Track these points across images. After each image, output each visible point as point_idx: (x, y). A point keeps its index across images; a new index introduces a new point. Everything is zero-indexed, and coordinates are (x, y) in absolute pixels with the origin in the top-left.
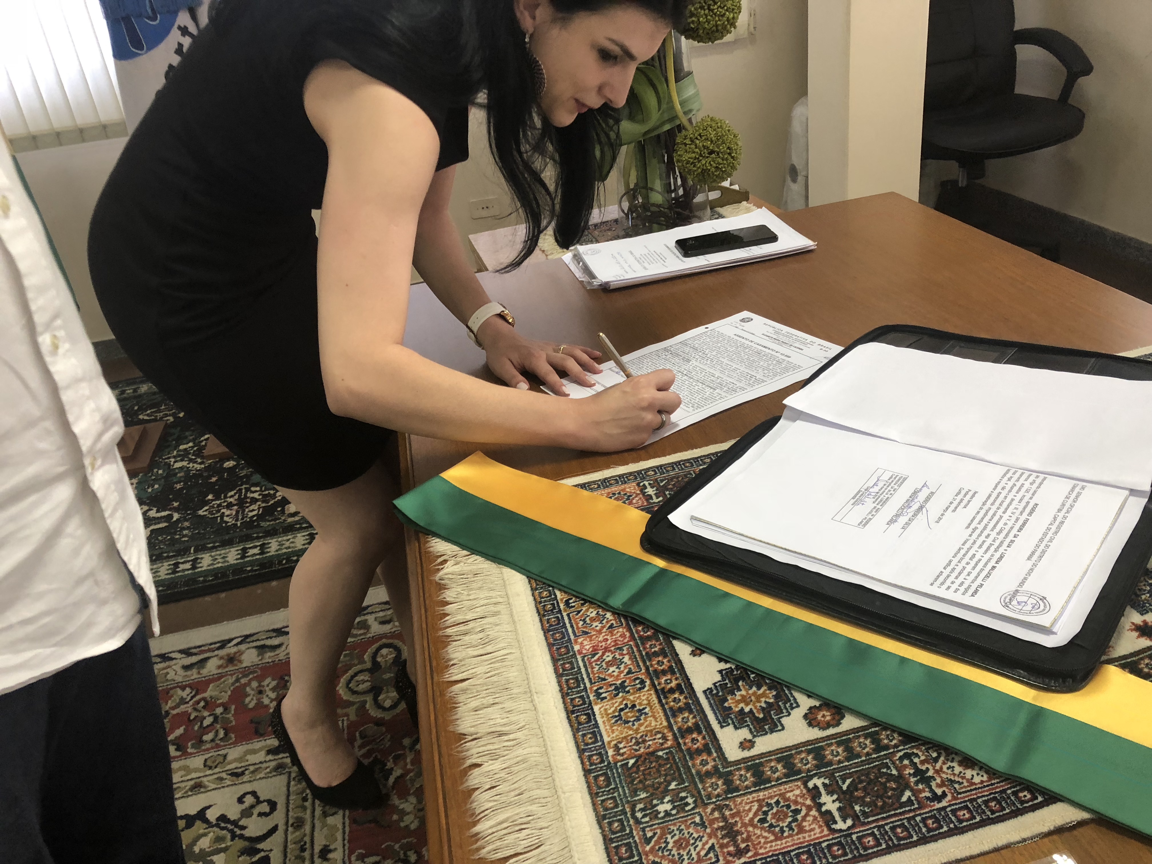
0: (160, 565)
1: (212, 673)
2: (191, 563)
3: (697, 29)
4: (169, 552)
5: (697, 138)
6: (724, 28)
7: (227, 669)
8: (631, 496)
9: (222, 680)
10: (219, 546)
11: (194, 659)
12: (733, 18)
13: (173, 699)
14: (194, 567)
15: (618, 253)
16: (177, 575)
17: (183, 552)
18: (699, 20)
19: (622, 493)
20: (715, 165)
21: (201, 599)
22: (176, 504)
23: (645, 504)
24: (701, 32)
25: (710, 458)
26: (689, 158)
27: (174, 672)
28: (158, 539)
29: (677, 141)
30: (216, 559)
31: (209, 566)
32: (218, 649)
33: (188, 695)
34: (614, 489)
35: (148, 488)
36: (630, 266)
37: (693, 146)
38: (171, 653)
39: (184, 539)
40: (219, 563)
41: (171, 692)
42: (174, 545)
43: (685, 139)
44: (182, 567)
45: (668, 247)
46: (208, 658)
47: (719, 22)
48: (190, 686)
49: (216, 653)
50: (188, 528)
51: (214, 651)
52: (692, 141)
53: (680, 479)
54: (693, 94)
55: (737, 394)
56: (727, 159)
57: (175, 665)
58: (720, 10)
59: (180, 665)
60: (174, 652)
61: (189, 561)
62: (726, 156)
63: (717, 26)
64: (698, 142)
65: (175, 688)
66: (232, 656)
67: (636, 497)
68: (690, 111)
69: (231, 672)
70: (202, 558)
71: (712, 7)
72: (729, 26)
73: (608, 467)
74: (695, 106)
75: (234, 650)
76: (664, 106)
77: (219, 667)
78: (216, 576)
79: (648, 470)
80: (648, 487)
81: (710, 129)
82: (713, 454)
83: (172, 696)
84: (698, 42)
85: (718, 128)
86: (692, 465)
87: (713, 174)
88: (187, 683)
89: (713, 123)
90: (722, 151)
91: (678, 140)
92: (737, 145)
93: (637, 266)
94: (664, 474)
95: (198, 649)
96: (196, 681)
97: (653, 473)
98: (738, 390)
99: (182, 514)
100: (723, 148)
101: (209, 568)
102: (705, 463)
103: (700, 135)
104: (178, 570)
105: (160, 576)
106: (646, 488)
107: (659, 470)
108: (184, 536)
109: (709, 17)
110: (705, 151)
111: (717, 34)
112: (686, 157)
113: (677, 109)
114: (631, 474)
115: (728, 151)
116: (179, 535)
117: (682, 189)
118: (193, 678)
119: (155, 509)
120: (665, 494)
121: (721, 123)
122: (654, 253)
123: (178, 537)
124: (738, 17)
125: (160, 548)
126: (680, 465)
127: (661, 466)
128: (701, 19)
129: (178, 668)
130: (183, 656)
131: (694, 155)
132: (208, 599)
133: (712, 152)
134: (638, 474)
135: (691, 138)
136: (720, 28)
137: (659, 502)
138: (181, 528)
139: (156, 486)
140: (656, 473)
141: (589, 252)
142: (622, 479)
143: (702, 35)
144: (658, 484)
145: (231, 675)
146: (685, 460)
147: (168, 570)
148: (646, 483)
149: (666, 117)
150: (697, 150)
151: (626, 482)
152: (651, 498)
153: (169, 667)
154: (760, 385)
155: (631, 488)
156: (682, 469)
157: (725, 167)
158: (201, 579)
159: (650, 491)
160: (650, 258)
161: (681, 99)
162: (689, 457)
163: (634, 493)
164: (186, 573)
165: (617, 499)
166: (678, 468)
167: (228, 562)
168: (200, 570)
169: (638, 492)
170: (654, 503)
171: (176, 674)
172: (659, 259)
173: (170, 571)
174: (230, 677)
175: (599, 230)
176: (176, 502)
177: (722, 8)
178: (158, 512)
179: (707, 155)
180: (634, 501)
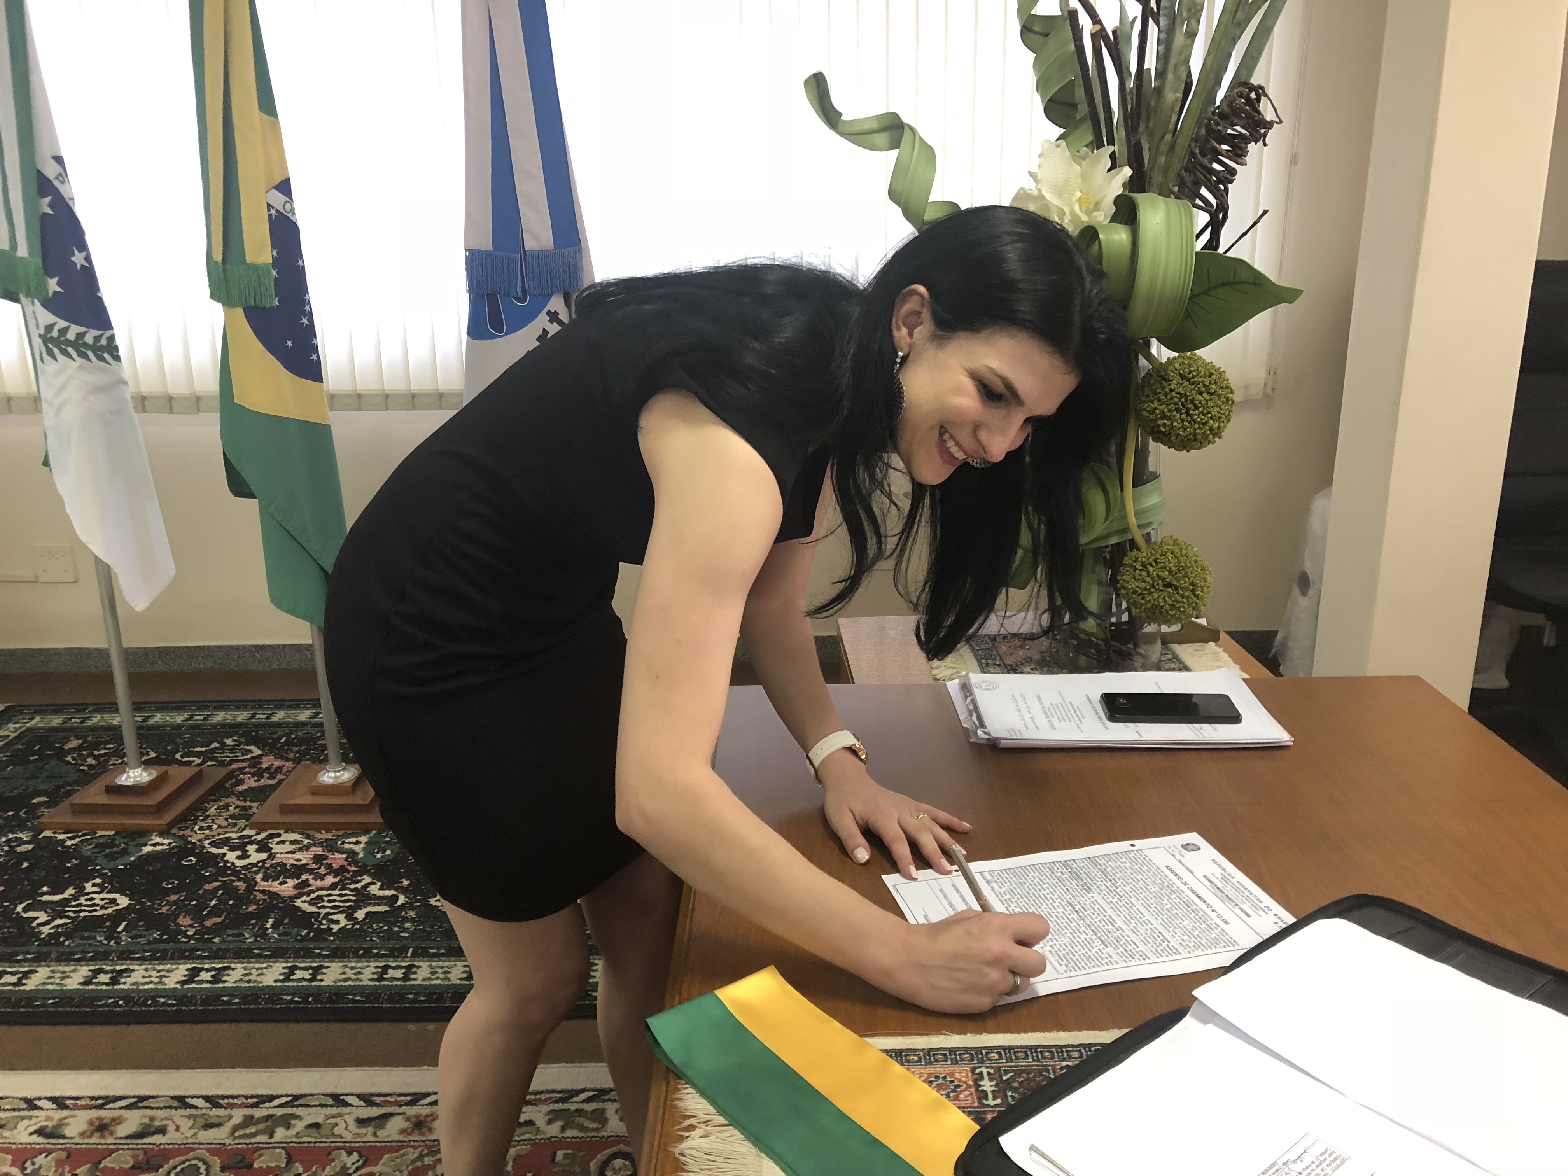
0: (366, 964)
1: (390, 1139)
2: (404, 971)
3: (1169, 434)
4: (380, 949)
5: (1151, 565)
6: (1205, 437)
7: (411, 1138)
8: (959, 1086)
9: (401, 1152)
10: (443, 955)
11: (375, 1112)
12: (1219, 427)
13: (333, 1164)
14: (406, 978)
15: (1022, 695)
16: (383, 983)
17: (398, 952)
18: (1172, 424)
19: (949, 1079)
20: (1171, 602)
21: (403, 1026)
22: (406, 883)
23: (976, 1104)
24: (1174, 438)
25: (1080, 1051)
26: (1137, 587)
27: (344, 1125)
28: (371, 927)
29: (1124, 562)
30: (437, 972)
31: (424, 980)
32: (408, 1104)
33: (353, 1164)
34: (939, 1069)
35: (378, 853)
36: (1032, 718)
37: (1144, 573)
38: (347, 1095)
39: (403, 934)
40: (438, 978)
41: (334, 1153)
42: (389, 939)
43: (1135, 562)
44: (392, 973)
45: (1089, 700)
46: (392, 1115)
47: (1198, 431)
48: (359, 1151)
49: (404, 1109)
50: (412, 920)
51: (401, 1106)
52: (1144, 565)
53: (1031, 1076)
54: (1157, 503)
55: (1133, 963)
56: (1188, 598)
57: (349, 1114)
58: (1201, 416)
59: (355, 1116)
60: (352, 1094)
61: (401, 967)
62: (1187, 594)
63: (1195, 435)
64: (1151, 569)
65: (339, 1148)
66: (422, 1118)
67: (966, 1090)
68: (1150, 524)
69: (416, 1144)
70: (419, 967)
71: (1191, 412)
72: (1211, 436)
73: (938, 1032)
74: (1156, 518)
75: (427, 1110)
76: (1115, 514)
77: (402, 1132)
78: (429, 996)
79: (991, 1049)
80: (986, 1077)
81: (1170, 556)
82: (1084, 1046)
83: (333, 1160)
84: (1169, 448)
85: (1182, 556)
86: (1053, 1058)
87: (1167, 612)
88: (357, 1145)
89: (1178, 548)
90: (1183, 586)
91: (1127, 561)
92: (1205, 581)
93: (1042, 721)
94: (1012, 1061)
95: (382, 1099)
96: (368, 1144)
97: (997, 1056)
98: (1138, 956)
99: (411, 899)
100: (1185, 583)
101: (424, 983)
102: (1070, 1058)
103: (1156, 561)
104: (385, 976)
105: (361, 980)
106: (982, 1078)
107: (1005, 1054)
108: (405, 930)
109: (1186, 423)
110: (1160, 582)
111: (1194, 444)
112: (1132, 585)
113: (1130, 521)
114: (966, 1049)
115: (1191, 587)
116: (399, 927)
117: (1127, 614)
118: (365, 1139)
119: (380, 884)
120: (1006, 1096)
121: (1186, 549)
122: (1069, 705)
123: (396, 929)
124: (1225, 427)
125: (371, 940)
126: (1036, 1052)
127: (1010, 1048)
128: (1175, 424)
129: (351, 1120)
130: (362, 1103)
131: (1143, 585)
132: (412, 1027)
133: (1169, 585)
134: (976, 1054)
135: (1142, 562)
136: (1199, 437)
137: (996, 1106)
138: (403, 917)
139: (388, 852)
140: (1001, 1058)
141: (983, 685)
142: (953, 1055)
143: (1175, 441)
144: (1001, 1077)
145: (415, 1148)
146: (1044, 1047)
147: (373, 973)
148: (985, 1071)
149: (1115, 527)
150: (1148, 579)
151: (957, 1063)
152: (986, 1098)
153: (340, 1115)
154: (1170, 958)
155: (962, 1073)
156: (1038, 1060)
157: (1184, 607)
158: (411, 996)
159: (987, 1085)
160: (1063, 712)
161: (1138, 508)
162: (1051, 1044)
163: (965, 1082)
164: (395, 983)
165: (939, 1088)
166: (1033, 1058)
167: (449, 980)
168: (412, 983)
169: (971, 1083)
170: (988, 1105)
171: (346, 1128)
172: (1075, 715)
173: (375, 976)
174: (411, 1150)
175: (1008, 645)
176: (406, 880)
177: (1204, 415)
178: (381, 888)
179: (1161, 588)
180: (962, 1096)
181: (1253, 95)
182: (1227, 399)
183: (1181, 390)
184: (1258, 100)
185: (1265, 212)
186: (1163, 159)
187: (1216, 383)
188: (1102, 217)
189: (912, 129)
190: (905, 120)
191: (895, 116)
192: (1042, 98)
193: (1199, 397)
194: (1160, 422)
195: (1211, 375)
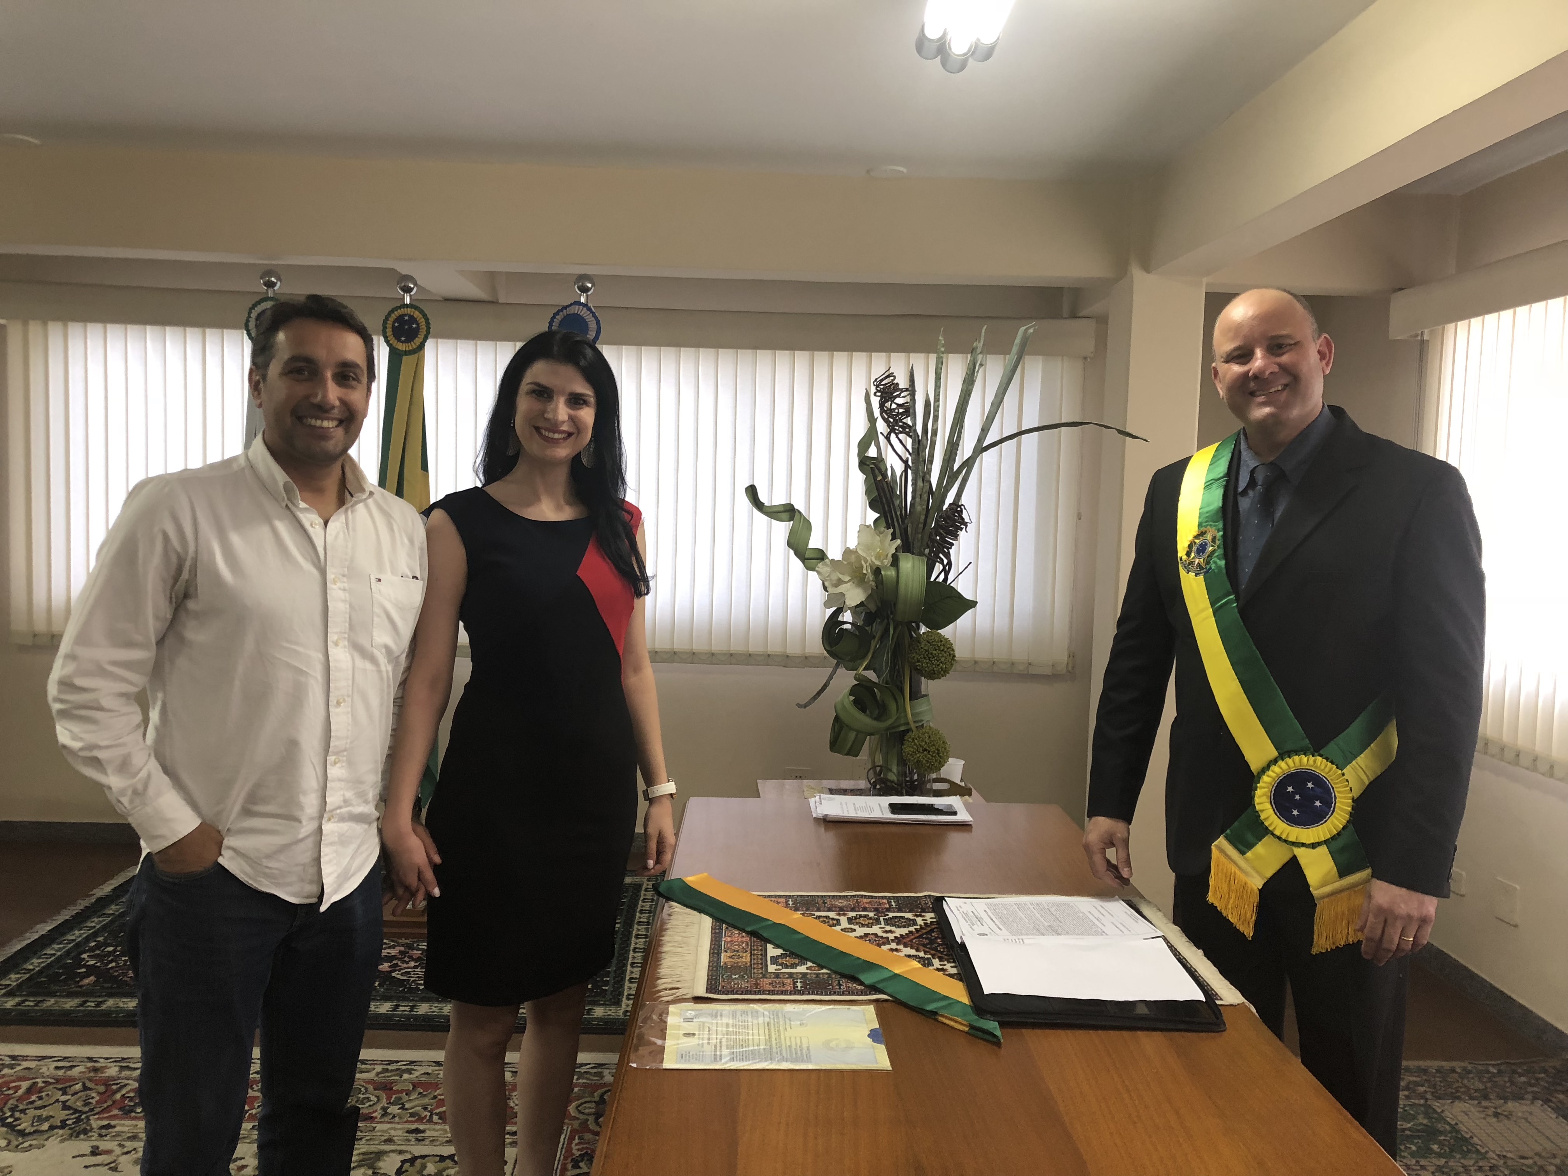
5: (918, 739)
24: (928, 673)
36: (848, 810)
37: (915, 744)
43: (910, 738)
52: (913, 739)
54: (925, 710)
56: (935, 756)
64: (917, 742)
68: (922, 721)
72: (943, 672)
74: (925, 718)
76: (901, 714)
81: (927, 735)
84: (929, 679)
85: (931, 735)
87: (925, 765)
89: (931, 732)
91: (906, 738)
93: (852, 811)
100: (933, 749)
103: (920, 737)
110: (921, 748)
113: (909, 718)
115: (936, 751)
121: (935, 732)
131: (912, 750)
133: (925, 750)
136: (936, 672)
149: (903, 721)
150: (915, 747)
161: (913, 711)
172: (873, 810)
181: (959, 509)
182: (950, 654)
183: (926, 648)
184: (962, 511)
185: (970, 563)
186: (920, 535)
187: (944, 645)
188: (888, 561)
189: (799, 512)
190: (796, 507)
191: (792, 505)
192: (868, 499)
193: (934, 652)
194: (917, 664)
195: (941, 641)
